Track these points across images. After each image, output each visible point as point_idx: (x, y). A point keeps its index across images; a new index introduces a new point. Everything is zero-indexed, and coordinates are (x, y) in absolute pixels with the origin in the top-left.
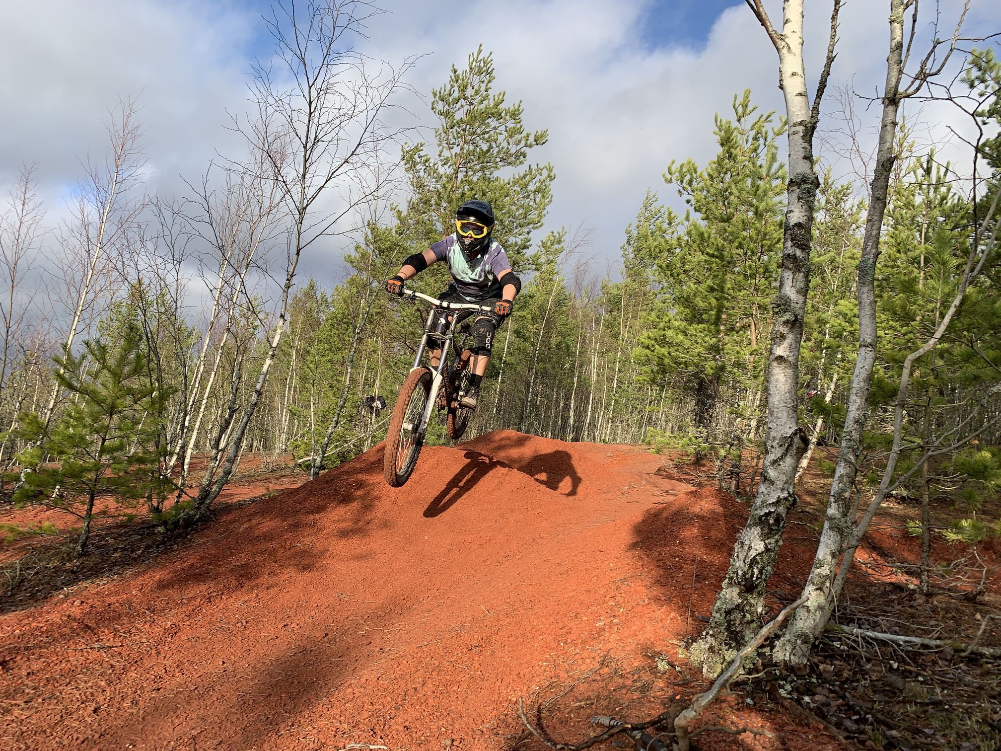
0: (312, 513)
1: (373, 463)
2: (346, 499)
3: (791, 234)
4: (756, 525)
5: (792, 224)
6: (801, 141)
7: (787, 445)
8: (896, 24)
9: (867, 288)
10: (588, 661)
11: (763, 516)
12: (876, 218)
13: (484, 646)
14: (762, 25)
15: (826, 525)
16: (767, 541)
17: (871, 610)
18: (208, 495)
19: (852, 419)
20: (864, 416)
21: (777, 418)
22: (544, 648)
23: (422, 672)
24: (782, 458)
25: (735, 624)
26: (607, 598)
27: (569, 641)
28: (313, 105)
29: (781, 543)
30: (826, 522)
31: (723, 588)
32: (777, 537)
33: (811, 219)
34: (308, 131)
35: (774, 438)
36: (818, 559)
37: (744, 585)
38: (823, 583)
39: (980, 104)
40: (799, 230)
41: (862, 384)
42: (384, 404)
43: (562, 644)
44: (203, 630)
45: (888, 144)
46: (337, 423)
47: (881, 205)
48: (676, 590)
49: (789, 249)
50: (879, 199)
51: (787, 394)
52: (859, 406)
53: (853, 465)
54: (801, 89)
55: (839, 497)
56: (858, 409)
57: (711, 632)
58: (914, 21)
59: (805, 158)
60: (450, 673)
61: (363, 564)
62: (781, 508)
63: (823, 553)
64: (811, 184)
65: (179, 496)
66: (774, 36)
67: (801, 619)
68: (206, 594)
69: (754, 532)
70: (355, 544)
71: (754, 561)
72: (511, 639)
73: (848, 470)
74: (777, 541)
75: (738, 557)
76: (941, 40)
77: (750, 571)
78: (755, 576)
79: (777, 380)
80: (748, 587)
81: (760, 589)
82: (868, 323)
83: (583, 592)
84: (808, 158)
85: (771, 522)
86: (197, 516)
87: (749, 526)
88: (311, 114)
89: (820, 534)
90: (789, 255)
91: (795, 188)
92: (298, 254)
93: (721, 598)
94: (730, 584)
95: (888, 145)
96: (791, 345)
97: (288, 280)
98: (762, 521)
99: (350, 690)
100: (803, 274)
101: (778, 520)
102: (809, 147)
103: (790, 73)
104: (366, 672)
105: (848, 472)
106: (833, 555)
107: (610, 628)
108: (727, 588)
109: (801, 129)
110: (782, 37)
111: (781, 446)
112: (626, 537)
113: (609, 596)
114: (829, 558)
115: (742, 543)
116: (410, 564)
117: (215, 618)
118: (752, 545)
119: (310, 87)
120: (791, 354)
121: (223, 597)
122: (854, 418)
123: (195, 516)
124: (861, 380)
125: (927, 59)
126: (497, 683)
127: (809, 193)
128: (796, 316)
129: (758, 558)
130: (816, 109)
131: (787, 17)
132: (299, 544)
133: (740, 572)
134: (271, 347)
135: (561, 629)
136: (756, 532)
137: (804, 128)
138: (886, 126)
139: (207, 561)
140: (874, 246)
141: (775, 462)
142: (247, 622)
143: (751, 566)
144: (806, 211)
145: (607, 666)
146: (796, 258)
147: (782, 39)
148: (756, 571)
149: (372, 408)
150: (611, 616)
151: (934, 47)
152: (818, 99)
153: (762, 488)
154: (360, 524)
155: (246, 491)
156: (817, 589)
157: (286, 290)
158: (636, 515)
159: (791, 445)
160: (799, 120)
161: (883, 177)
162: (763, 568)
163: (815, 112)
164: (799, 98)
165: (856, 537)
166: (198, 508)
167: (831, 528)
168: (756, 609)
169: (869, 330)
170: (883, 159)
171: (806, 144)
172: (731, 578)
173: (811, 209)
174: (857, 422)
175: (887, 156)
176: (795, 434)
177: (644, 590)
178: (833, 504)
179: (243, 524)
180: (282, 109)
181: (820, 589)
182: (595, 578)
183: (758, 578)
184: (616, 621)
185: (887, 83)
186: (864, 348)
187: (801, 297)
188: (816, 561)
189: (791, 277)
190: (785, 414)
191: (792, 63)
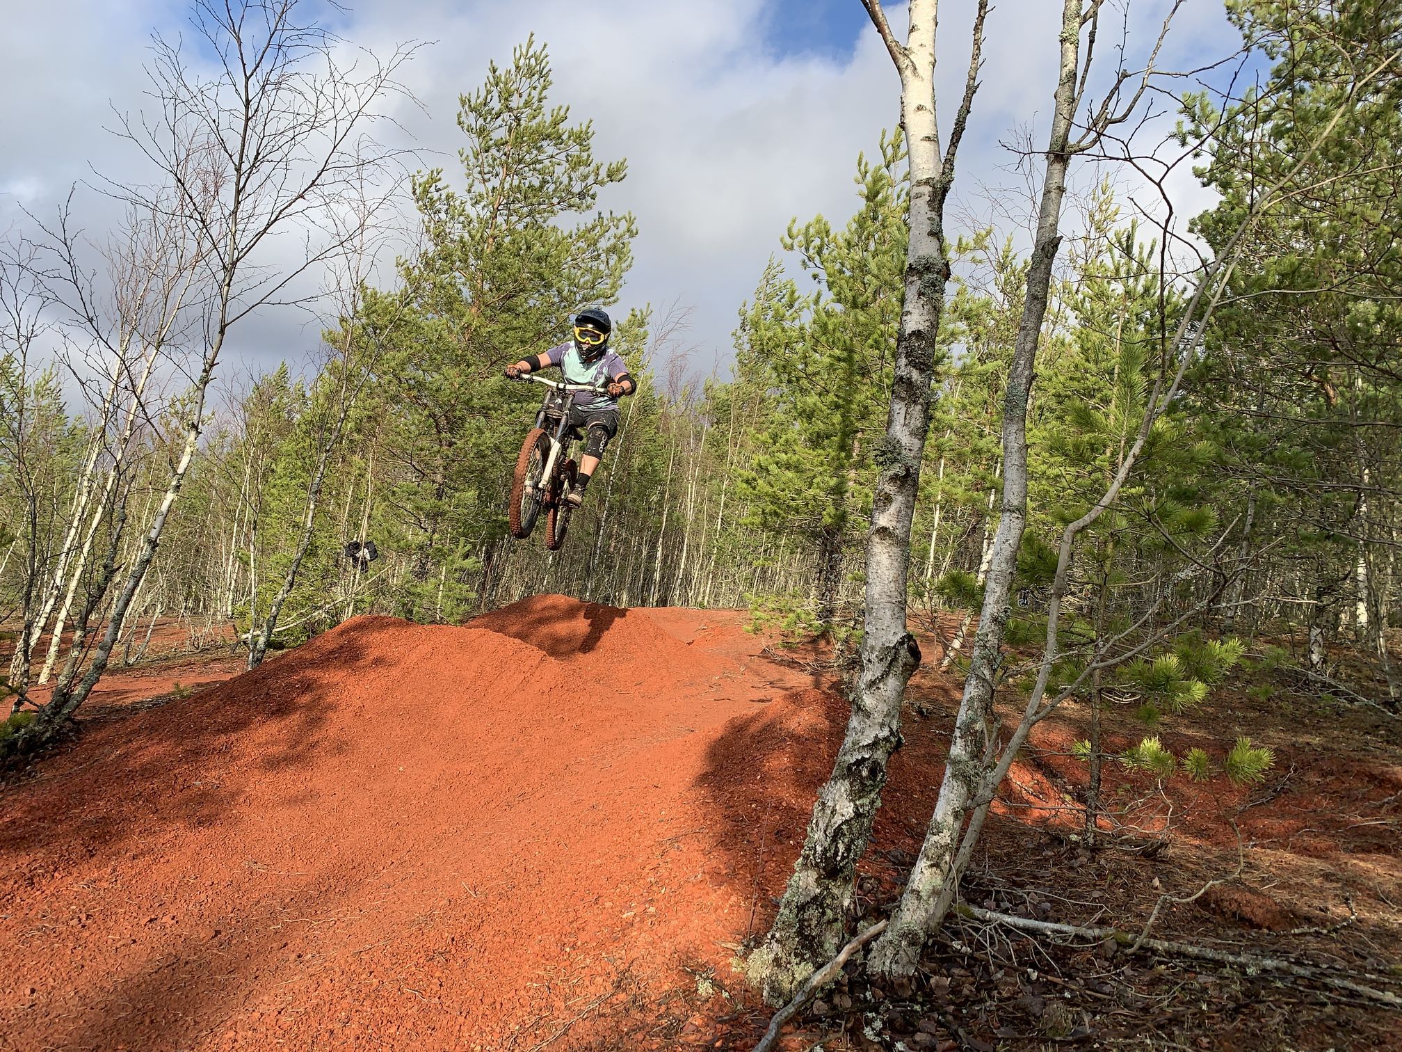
0: (225, 731)
1: (331, 653)
2: (282, 710)
3: (906, 347)
4: (843, 777)
5: (908, 331)
6: (926, 208)
7: (889, 659)
8: (1068, 44)
9: (1016, 427)
10: (599, 980)
11: (854, 764)
12: (1031, 325)
13: (453, 951)
14: (879, 31)
15: (948, 771)
16: (858, 803)
17: (1017, 875)
18: (66, 701)
19: (988, 616)
20: (1006, 612)
21: (878, 619)
22: (539, 958)
23: (349, 999)
24: (882, 678)
25: (810, 925)
26: (647, 870)
27: (579, 943)
28: (253, 106)
29: (879, 803)
30: (948, 767)
31: (795, 871)
32: (873, 795)
33: (935, 325)
34: (243, 145)
35: (873, 648)
36: (936, 820)
37: (824, 869)
38: (941, 856)
39: (1169, 169)
40: (918, 341)
41: (1004, 566)
42: (374, 554)
43: (568, 950)
44: (10, 934)
45: (1051, 218)
46: (291, 585)
47: (1039, 306)
48: (744, 856)
49: (903, 368)
50: (1036, 298)
51: (892, 584)
52: (999, 597)
53: (989, 683)
54: (929, 132)
55: (968, 730)
56: (997, 602)
57: (778, 935)
58: (1092, 42)
59: (931, 234)
60: (391, 1001)
61: (297, 812)
62: (879, 752)
63: (943, 811)
64: (937, 273)
65: (19, 704)
66: (895, 49)
67: (908, 910)
68: (26, 871)
69: (840, 789)
70: (290, 780)
71: (838, 833)
72: (497, 939)
73: (981, 691)
74: (873, 802)
75: (817, 824)
76: (1129, 72)
77: (833, 847)
78: (840, 854)
79: (878, 563)
80: (831, 871)
81: (846, 873)
82: (1015, 477)
83: (616, 858)
84: (936, 234)
85: (865, 773)
86: (48, 734)
87: (835, 779)
88: (248, 119)
89: (939, 785)
90: (901, 378)
91: (915, 278)
92: (222, 332)
93: (791, 885)
94: (805, 866)
95: (1051, 220)
96: (900, 511)
97: (205, 371)
98: (851, 772)
99: (231, 1034)
100: (920, 407)
101: (873, 772)
102: (937, 219)
103: (914, 106)
104: (266, 998)
105: (980, 693)
106: (956, 815)
107: (642, 921)
108: (801, 871)
109: (927, 190)
110: (906, 52)
111: (881, 660)
112: (695, 763)
113: (648, 867)
114: (951, 819)
115: (824, 804)
116: (372, 810)
117: (33, 912)
118: (838, 808)
119: (247, 79)
120: (899, 525)
121: (56, 874)
122: (992, 615)
123: (44, 732)
124: (1003, 560)
125: (1110, 98)
126: (459, 1018)
127: (935, 286)
128: (908, 470)
129: (844, 827)
130: (949, 162)
131: (914, 22)
132: (197, 783)
133: (819, 849)
134: (176, 473)
135: (571, 922)
136: (843, 789)
137: (931, 189)
138: (1049, 192)
139: (40, 813)
140: (1028, 365)
141: (872, 684)
142: (88, 917)
143: (834, 840)
144: (929, 313)
145: (624, 990)
146: (911, 382)
147: (905, 55)
148: (841, 847)
149: (356, 560)
150: (644, 903)
151: (1119, 82)
152: (953, 148)
153: (854, 722)
154: (299, 749)
155: (150, 685)
156: (932, 866)
157: (201, 386)
158: (715, 727)
159: (894, 660)
160: (925, 177)
161: (1043, 267)
162: (852, 841)
163: (948, 166)
164: (927, 144)
165: (991, 786)
166: (49, 722)
167: (954, 776)
168: (841, 902)
169: (1016, 488)
170: (1044, 240)
171: (934, 213)
172: (806, 857)
173: (937, 310)
174: (995, 620)
175: (1048, 235)
176: (901, 643)
177: (700, 857)
178: (959, 740)
179: (117, 747)
180: (201, 108)
181: (936, 865)
182: (637, 835)
183: (843, 858)
184: (652, 910)
185: (1054, 130)
186: (1008, 514)
187: (917, 441)
188: (932, 823)
189: (904, 410)
190: (889, 613)
191: (918, 92)
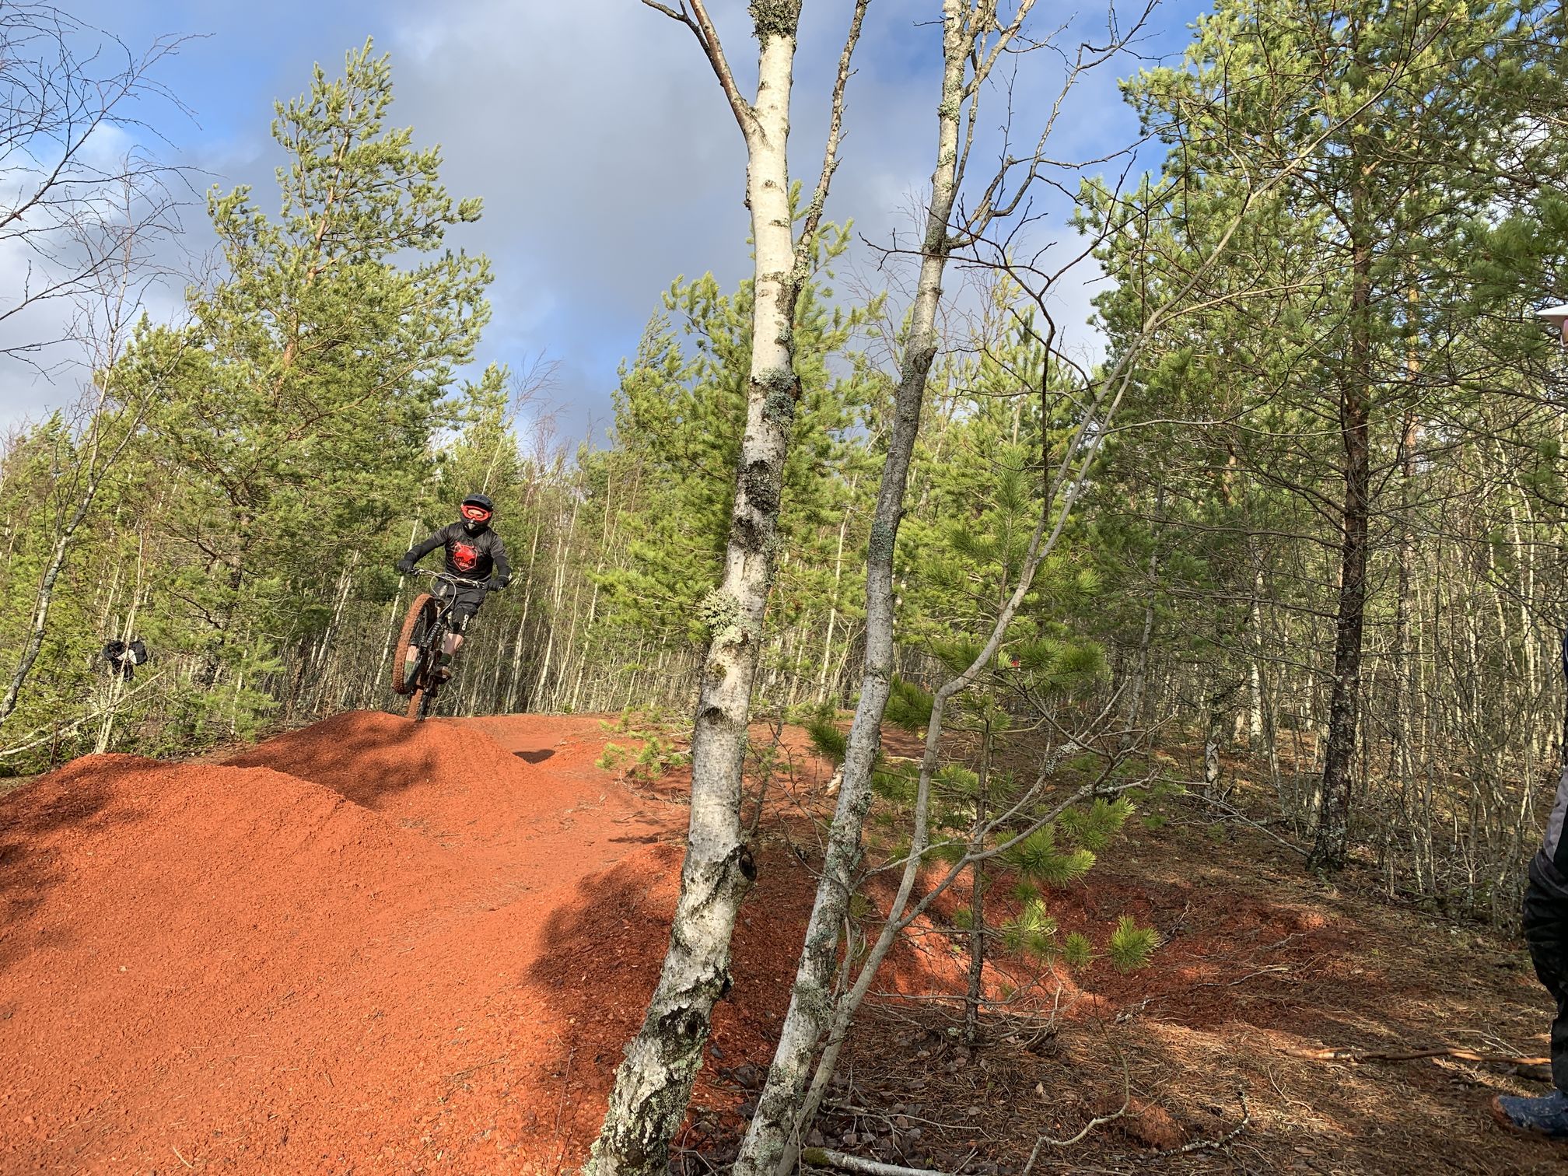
4: (654, 1034)
6: (775, 309)
7: (717, 878)
8: (948, 120)
9: (881, 574)
11: (668, 1017)
14: (722, 85)
15: (794, 1003)
16: (672, 1067)
19: (845, 804)
20: (866, 798)
21: (704, 826)
24: (707, 903)
29: (699, 1065)
30: (793, 997)
31: (591, 1157)
32: (691, 1055)
35: (697, 864)
36: (777, 1066)
37: (626, 1155)
38: (781, 1112)
39: (1049, 282)
40: (760, 474)
41: (865, 741)
47: (909, 429)
49: (742, 507)
50: (905, 420)
51: (724, 781)
52: (859, 780)
53: (844, 889)
54: (782, 215)
56: (856, 787)
59: (779, 342)
62: (701, 1000)
63: (786, 1056)
64: (785, 391)
66: (741, 108)
69: (650, 1050)
71: (645, 1108)
73: (835, 899)
74: (691, 1064)
75: (620, 1095)
76: (1015, 159)
77: (639, 1126)
78: (647, 1135)
79: (707, 754)
80: (635, 1157)
82: (879, 633)
84: (784, 342)
87: (643, 1036)
89: (782, 1020)
90: (740, 519)
91: (759, 396)
94: (603, 1152)
95: (925, 327)
96: (735, 687)
98: (664, 1028)
100: (762, 556)
101: (691, 1028)
103: (762, 182)
105: (834, 902)
106: (801, 1058)
108: (597, 1158)
109: (775, 287)
110: (753, 113)
111: (707, 880)
114: (794, 1064)
115: (629, 1068)
118: (646, 1074)
120: (735, 705)
122: (850, 802)
125: (993, 187)
128: (745, 636)
129: (654, 1100)
131: (764, 78)
133: (621, 1129)
136: (654, 1049)
137: (779, 286)
138: (924, 294)
140: (895, 500)
141: (696, 910)
143: (641, 1116)
144: (775, 440)
146: (751, 525)
147: (753, 117)
148: (649, 1126)
151: (1004, 169)
153: (672, 960)
156: (770, 1125)
159: (723, 879)
160: (774, 270)
161: (914, 383)
162: (663, 1117)
163: (801, 259)
164: (776, 229)
167: (800, 1009)
169: (880, 646)
170: (916, 351)
171: (783, 316)
172: (605, 1141)
174: (853, 809)
175: (921, 346)
176: (732, 858)
181: (775, 1124)
183: (651, 1140)
185: (930, 220)
186: (871, 678)
187: (757, 599)
188: (772, 1070)
189: (742, 559)
190: (718, 818)
191: (768, 164)
